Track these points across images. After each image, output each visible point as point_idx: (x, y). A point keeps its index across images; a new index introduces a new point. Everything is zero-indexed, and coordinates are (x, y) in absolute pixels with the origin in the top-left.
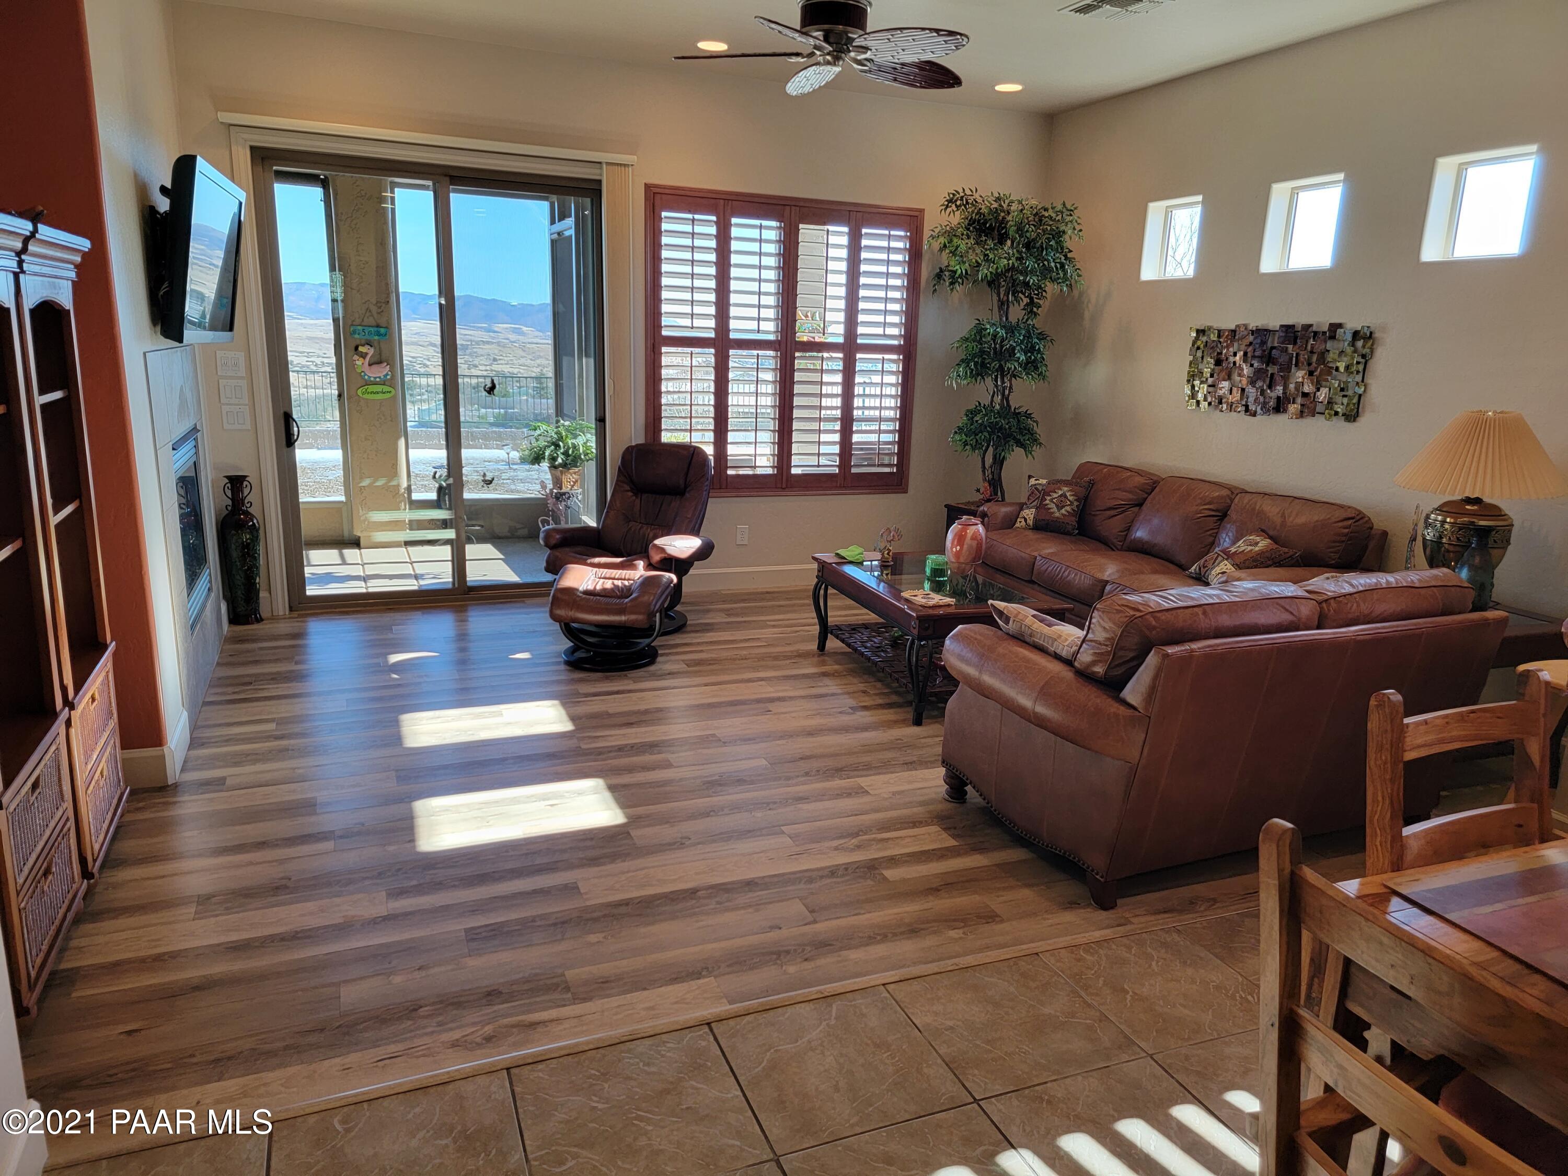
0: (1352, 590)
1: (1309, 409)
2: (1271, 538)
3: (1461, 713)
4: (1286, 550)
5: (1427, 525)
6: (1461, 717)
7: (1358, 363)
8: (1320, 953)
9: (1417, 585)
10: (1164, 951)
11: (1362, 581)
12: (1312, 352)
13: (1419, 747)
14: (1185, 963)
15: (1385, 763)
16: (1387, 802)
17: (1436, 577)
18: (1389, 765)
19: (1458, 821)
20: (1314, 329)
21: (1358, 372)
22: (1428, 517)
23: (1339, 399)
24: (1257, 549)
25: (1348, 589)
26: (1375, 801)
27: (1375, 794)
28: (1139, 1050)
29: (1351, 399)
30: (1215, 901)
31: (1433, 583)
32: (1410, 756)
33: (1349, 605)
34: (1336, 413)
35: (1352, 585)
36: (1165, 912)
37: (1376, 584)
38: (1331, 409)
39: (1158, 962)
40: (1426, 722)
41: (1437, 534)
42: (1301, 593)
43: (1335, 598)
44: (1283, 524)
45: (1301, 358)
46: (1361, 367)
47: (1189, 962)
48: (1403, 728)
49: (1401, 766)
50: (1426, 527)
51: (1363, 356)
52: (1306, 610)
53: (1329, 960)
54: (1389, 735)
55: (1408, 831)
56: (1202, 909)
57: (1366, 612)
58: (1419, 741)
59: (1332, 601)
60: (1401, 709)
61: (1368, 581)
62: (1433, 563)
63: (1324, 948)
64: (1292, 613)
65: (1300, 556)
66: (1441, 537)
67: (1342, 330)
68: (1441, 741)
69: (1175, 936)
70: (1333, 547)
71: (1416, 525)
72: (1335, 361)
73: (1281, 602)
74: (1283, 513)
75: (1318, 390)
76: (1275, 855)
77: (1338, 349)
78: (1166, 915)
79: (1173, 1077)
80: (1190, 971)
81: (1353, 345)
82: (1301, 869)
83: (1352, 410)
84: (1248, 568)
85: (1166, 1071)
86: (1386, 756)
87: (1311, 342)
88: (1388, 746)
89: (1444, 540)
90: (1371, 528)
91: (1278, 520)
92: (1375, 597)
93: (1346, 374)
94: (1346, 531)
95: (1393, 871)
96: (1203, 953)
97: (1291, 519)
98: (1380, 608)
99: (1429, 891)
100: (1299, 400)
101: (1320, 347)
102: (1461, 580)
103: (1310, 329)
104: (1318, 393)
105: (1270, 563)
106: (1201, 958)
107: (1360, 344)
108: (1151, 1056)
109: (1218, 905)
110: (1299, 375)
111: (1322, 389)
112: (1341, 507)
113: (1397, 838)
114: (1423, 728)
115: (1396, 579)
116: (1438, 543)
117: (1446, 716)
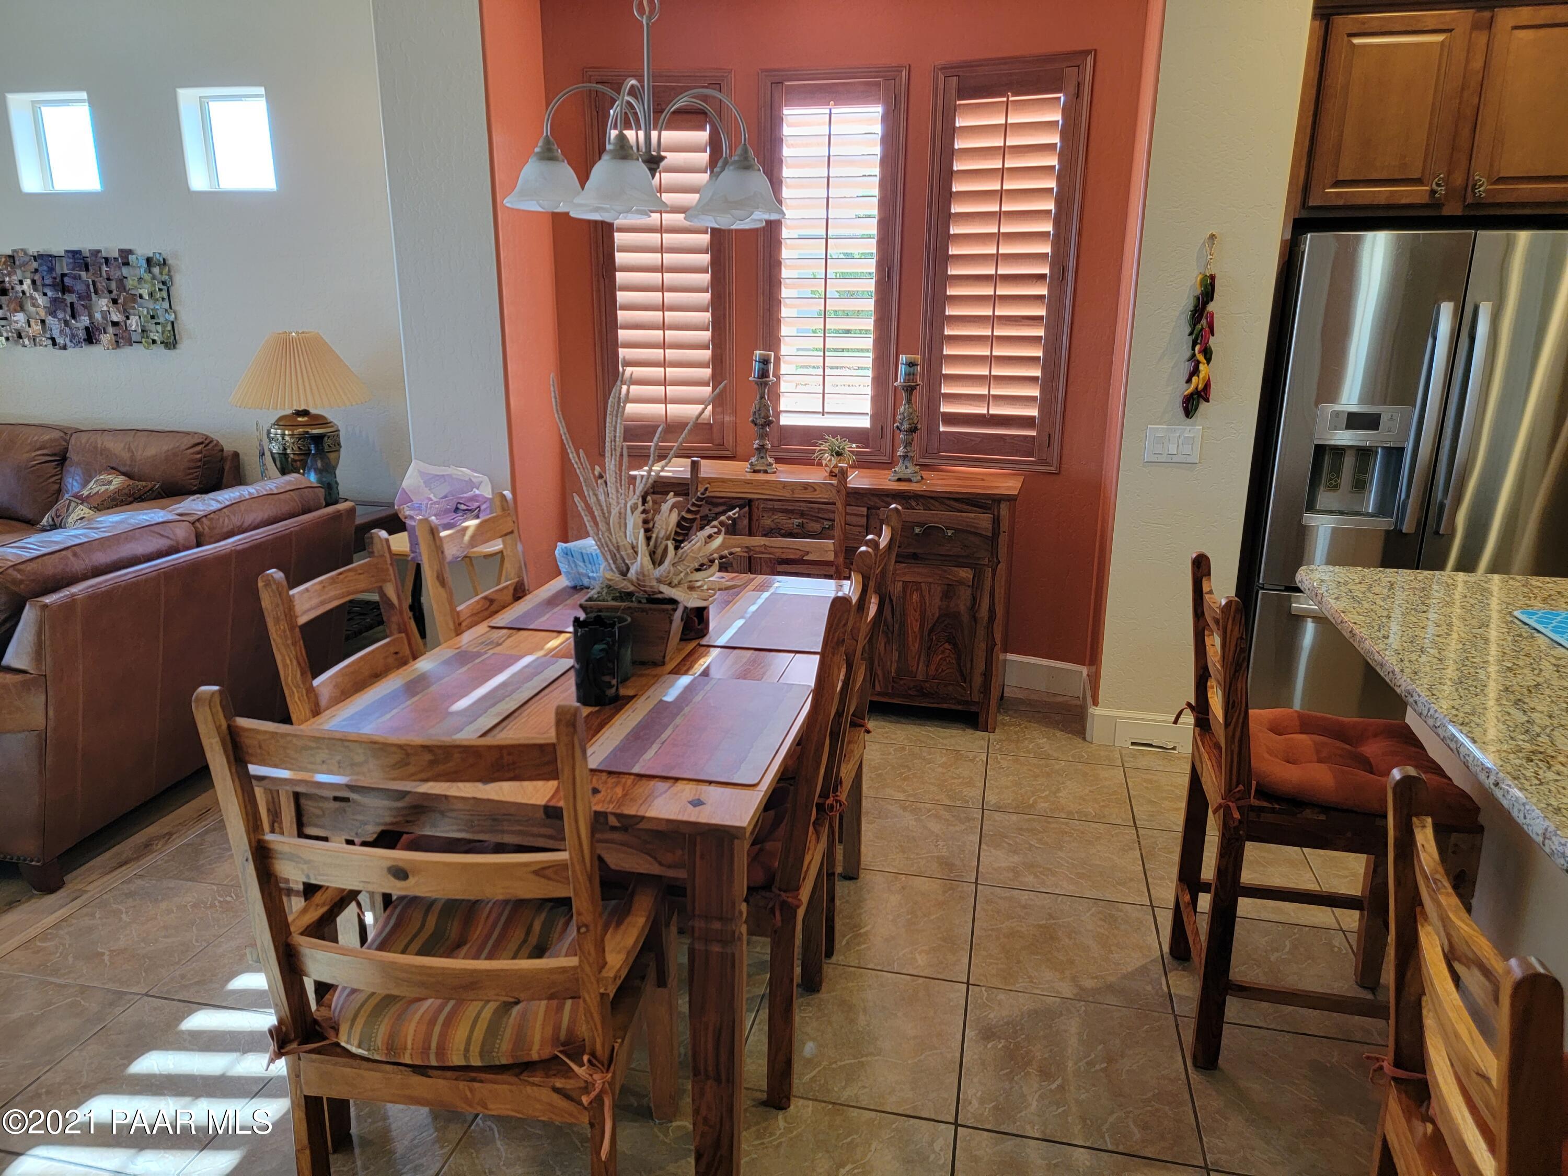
0: (219, 506)
1: (122, 339)
2: (124, 474)
3: (332, 578)
4: (144, 484)
5: (271, 440)
6: (333, 581)
7: (160, 290)
8: (274, 802)
9: (275, 492)
10: (131, 900)
11: (227, 496)
12: (108, 279)
13: (309, 610)
14: (156, 900)
15: (284, 631)
16: (295, 663)
17: (289, 482)
18: (288, 632)
19: (353, 663)
20: (104, 254)
21: (163, 299)
22: (269, 432)
23: (151, 326)
24: (112, 487)
25: (215, 506)
26: (285, 666)
27: (284, 660)
28: (131, 996)
29: (164, 327)
30: (170, 834)
31: (288, 488)
32: (302, 620)
33: (221, 520)
34: (154, 342)
35: (218, 501)
36: (121, 866)
37: (240, 497)
38: (147, 337)
39: (127, 913)
40: (307, 590)
41: (281, 447)
42: (171, 517)
43: (206, 516)
44: (132, 458)
45: (99, 285)
46: (165, 294)
47: (160, 897)
48: (290, 600)
49: (297, 630)
50: (270, 442)
51: (164, 283)
52: (182, 532)
53: (282, 803)
54: (281, 607)
55: (316, 682)
56: (159, 846)
57: (239, 524)
58: (307, 606)
59: (204, 519)
60: (285, 583)
61: (232, 495)
62: (284, 472)
63: (275, 795)
64: (168, 538)
65: (160, 487)
66: (285, 449)
67: (134, 256)
68: (323, 603)
69: (139, 882)
70: (190, 474)
71: (261, 440)
72: (136, 288)
73: (152, 528)
74: (129, 448)
75: (128, 318)
76: (210, 718)
77: (135, 276)
78: (124, 868)
79: (174, 1000)
80: (164, 905)
81: (150, 272)
82: (235, 721)
83: (169, 338)
84: (108, 508)
85: (166, 999)
86: (284, 625)
87: (104, 268)
88: (283, 617)
89: (289, 451)
90: (222, 450)
91: (126, 455)
92: (243, 508)
93: (152, 302)
94: (199, 456)
95: (314, 717)
96: (172, 883)
97: (139, 453)
98: (249, 519)
99: (344, 720)
100: (110, 329)
101: (116, 274)
102: (311, 482)
103: (100, 255)
104: (128, 322)
105: (131, 499)
106: (172, 889)
107: (156, 270)
108: (147, 995)
109: (174, 837)
110: (102, 303)
111: (131, 317)
112: (188, 433)
113: (311, 690)
114: (306, 595)
115: (257, 491)
116: (284, 455)
117: (321, 582)
